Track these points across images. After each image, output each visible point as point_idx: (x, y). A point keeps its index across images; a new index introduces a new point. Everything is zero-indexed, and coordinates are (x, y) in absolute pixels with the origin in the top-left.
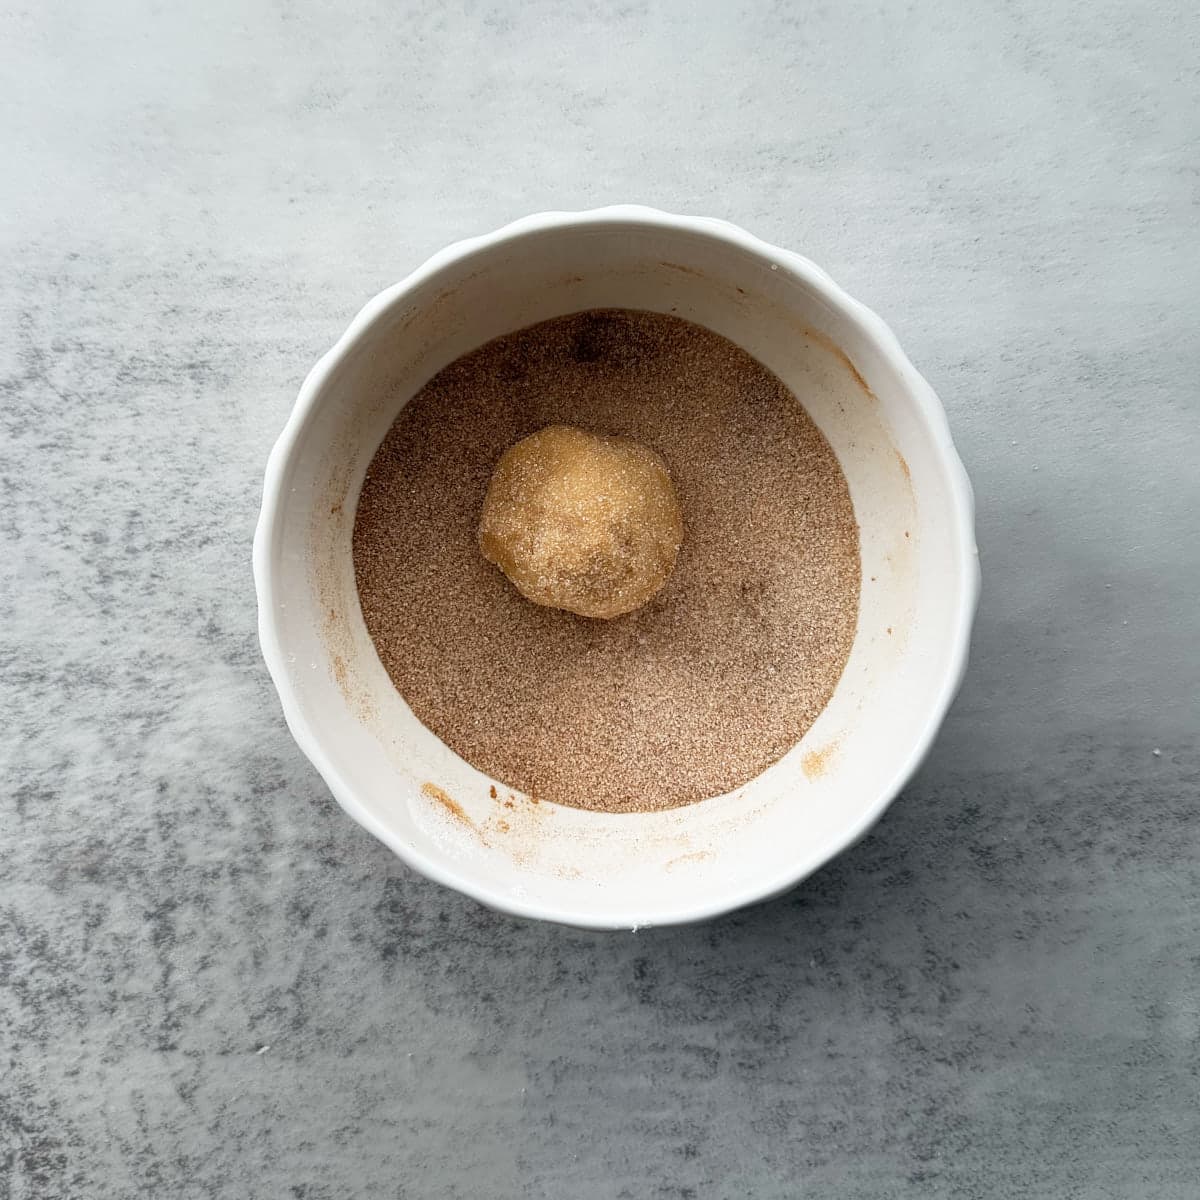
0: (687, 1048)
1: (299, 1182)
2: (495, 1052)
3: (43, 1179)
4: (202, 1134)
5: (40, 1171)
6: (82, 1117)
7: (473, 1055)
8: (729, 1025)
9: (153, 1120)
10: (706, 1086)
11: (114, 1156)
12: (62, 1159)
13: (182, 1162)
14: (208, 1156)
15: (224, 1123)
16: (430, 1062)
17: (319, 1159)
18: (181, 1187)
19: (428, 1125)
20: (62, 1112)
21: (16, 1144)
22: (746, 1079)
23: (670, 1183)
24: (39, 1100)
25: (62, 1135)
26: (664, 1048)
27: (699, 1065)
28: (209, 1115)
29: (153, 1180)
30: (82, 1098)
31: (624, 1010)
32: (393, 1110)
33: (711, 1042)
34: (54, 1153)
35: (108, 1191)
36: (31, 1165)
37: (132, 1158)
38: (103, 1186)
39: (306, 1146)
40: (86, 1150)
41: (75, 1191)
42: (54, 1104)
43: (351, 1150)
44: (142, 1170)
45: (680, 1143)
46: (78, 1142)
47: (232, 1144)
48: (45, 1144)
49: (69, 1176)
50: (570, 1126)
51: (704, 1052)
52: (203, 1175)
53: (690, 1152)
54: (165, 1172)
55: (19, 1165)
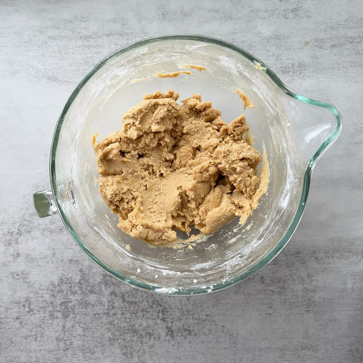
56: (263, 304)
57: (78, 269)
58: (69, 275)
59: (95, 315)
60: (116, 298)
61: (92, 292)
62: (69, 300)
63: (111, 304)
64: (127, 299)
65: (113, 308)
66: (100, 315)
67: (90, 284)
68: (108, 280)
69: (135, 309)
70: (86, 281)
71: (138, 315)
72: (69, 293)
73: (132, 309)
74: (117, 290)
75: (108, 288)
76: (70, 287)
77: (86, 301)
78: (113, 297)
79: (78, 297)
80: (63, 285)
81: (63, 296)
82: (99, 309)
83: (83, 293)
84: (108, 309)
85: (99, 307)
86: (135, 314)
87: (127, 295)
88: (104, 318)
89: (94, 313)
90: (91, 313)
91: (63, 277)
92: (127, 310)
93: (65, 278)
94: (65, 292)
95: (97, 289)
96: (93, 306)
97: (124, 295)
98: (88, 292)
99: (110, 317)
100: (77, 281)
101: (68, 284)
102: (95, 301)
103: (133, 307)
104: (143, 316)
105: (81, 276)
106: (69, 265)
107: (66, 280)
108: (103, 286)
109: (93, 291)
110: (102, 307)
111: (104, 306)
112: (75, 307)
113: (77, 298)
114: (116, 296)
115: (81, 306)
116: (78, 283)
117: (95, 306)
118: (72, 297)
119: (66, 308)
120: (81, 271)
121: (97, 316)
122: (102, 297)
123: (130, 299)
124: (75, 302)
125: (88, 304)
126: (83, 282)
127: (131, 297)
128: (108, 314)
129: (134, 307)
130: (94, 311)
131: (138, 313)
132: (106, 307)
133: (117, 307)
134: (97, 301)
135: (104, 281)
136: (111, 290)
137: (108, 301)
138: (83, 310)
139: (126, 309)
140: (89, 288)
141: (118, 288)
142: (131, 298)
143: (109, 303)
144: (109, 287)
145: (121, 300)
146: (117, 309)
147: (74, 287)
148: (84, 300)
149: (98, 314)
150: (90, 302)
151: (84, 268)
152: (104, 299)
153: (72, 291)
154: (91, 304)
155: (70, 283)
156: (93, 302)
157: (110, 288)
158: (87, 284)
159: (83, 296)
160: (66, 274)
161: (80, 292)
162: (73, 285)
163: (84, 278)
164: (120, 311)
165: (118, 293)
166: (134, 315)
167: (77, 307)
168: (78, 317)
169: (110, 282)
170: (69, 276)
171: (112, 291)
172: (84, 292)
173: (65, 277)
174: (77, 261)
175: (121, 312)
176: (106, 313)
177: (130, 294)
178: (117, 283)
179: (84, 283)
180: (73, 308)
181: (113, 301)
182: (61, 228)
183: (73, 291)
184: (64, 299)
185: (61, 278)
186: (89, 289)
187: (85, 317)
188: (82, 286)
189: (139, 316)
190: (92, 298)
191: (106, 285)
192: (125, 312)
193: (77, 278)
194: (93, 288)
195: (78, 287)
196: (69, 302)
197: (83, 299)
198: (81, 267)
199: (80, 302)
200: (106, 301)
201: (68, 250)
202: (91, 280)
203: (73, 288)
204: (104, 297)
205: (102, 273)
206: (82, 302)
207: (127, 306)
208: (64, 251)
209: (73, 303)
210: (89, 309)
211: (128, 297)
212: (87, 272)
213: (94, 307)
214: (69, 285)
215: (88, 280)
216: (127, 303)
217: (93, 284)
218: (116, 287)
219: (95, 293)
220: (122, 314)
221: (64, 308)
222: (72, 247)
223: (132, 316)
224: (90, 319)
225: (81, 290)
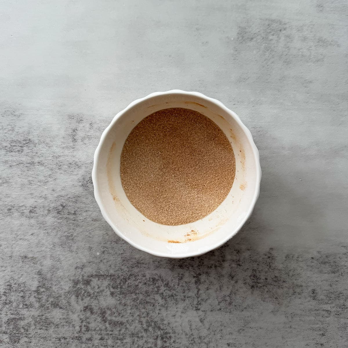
0: (324, 310)
1: (229, 342)
2: (278, 311)
3: (165, 342)
4: (205, 330)
5: (165, 340)
6: (176, 327)
7: (272, 312)
8: (333, 305)
9: (193, 327)
10: (327, 319)
11: (183, 336)
12: (170, 337)
13: (200, 338)
14: (207, 336)
15: (211, 328)
16: (262, 313)
17: (234, 337)
18: (200, 343)
19: (261, 328)
20: (171, 325)
21: (159, 333)
22: (337, 318)
23: (318, 342)
24: (165, 322)
25: (171, 331)
26: (318, 310)
27: (326, 314)
28: (207, 326)
29: (193, 342)
30: (176, 322)
31: (309, 301)
32: (252, 325)
33: (329, 309)
34: (168, 335)
35: (182, 344)
36: (162, 338)
37: (188, 336)
38: (180, 343)
39: (231, 333)
40: (176, 335)
41: (173, 344)
42: (169, 323)
43: (242, 334)
44: (190, 339)
45: (321, 333)
46: (174, 333)
47: (213, 333)
48: (166, 333)
49: (172, 341)
50: (295, 328)
51: (327, 311)
52: (205, 341)
53: (323, 335)
54: (196, 340)
55: (159, 338)
56: (313, 329)
57: (35, 271)
58: (22, 278)
59: (60, 340)
60: (93, 316)
61: (55, 305)
62: (21, 316)
63: (84, 324)
64: (109, 318)
65: (88, 329)
66: (68, 340)
67: (53, 293)
68: (81, 289)
69: (121, 332)
70: (47, 289)
71: (125, 341)
72: (21, 306)
73: (117, 333)
74: (94, 304)
75: (80, 300)
76: (22, 297)
77: (47, 319)
78: (88, 314)
79: (35, 312)
80: (12, 294)
81: (11, 310)
82: (66, 331)
83: (42, 306)
84: (80, 331)
85: (66, 328)
86: (121, 340)
87: (109, 312)
88: (74, 344)
89: (58, 336)
90: (54, 336)
91: (12, 281)
92: (108, 334)
93: (15, 284)
94: (14, 304)
95: (63, 301)
96: (57, 326)
97: (105, 312)
98: (50, 305)
99: (82, 343)
100: (34, 288)
101: (20, 293)
102: (60, 319)
103: (119, 329)
104: (133, 343)
105: (39, 282)
106: (21, 264)
107: (16, 286)
108: (73, 297)
109: (58, 305)
110: (71, 329)
111: (74, 326)
112: (29, 327)
113: (32, 313)
114: (92, 313)
115: (38, 326)
116: (35, 291)
117: (60, 326)
118: (25, 312)
119: (16, 328)
120: (40, 274)
121: (63, 341)
122: (70, 313)
123: (114, 318)
124: (31, 319)
125: (49, 324)
126: (42, 290)
127: (116, 314)
128: (79, 338)
129: (120, 331)
130: (59, 334)
131: (125, 339)
132: (78, 328)
133: (93, 329)
134: (64, 319)
135: (75, 289)
136: (85, 303)
137: (81, 319)
138: (42, 331)
139: (108, 332)
140: (51, 299)
141: (96, 302)
142: (116, 317)
143: (82, 322)
144: (82, 300)
145: (99, 319)
146: (94, 332)
147: (29, 298)
148: (44, 317)
149: (65, 338)
150: (53, 320)
151: (45, 270)
152: (75, 317)
153: (25, 303)
154: (53, 324)
155: (22, 291)
156: (56, 321)
157: (84, 301)
158: (48, 293)
159: (42, 311)
160: (16, 278)
161: (37, 305)
162: (27, 294)
163: (44, 284)
164: (97, 335)
165: (95, 309)
166: (119, 342)
167: (33, 327)
168: (34, 341)
169: (83, 292)
170: (21, 280)
171: (86, 305)
172: (44, 305)
173: (15, 281)
174: (33, 258)
175: (100, 337)
176: (76, 337)
177: (114, 310)
178: (94, 293)
179: (44, 292)
180: (26, 328)
181: (88, 320)
182: (10, 208)
183: (28, 303)
184: (12, 314)
185: (9, 283)
186: (52, 302)
187: (44, 343)
188: (40, 296)
189: (126, 343)
190: (56, 315)
191: (77, 296)
192: (106, 337)
193: (34, 285)
194: (58, 299)
195: (35, 297)
196: (21, 319)
197: (42, 315)
198: (40, 268)
199: (38, 320)
200: (77, 319)
201: (20, 242)
202: (54, 288)
203: (27, 298)
204: (73, 313)
205: (72, 278)
206: (41, 319)
207: (109, 328)
208: (14, 242)
209: (26, 322)
210: (51, 330)
211: (111, 315)
212: (49, 276)
213: (58, 328)
214: (22, 294)
215: (51, 287)
216: (110, 324)
217: (58, 293)
218: (92, 300)
219: (61, 308)
220: (102, 339)
221: (13, 328)
222: (26, 237)
223: (116, 343)
224: (52, 345)
225: (39, 302)
